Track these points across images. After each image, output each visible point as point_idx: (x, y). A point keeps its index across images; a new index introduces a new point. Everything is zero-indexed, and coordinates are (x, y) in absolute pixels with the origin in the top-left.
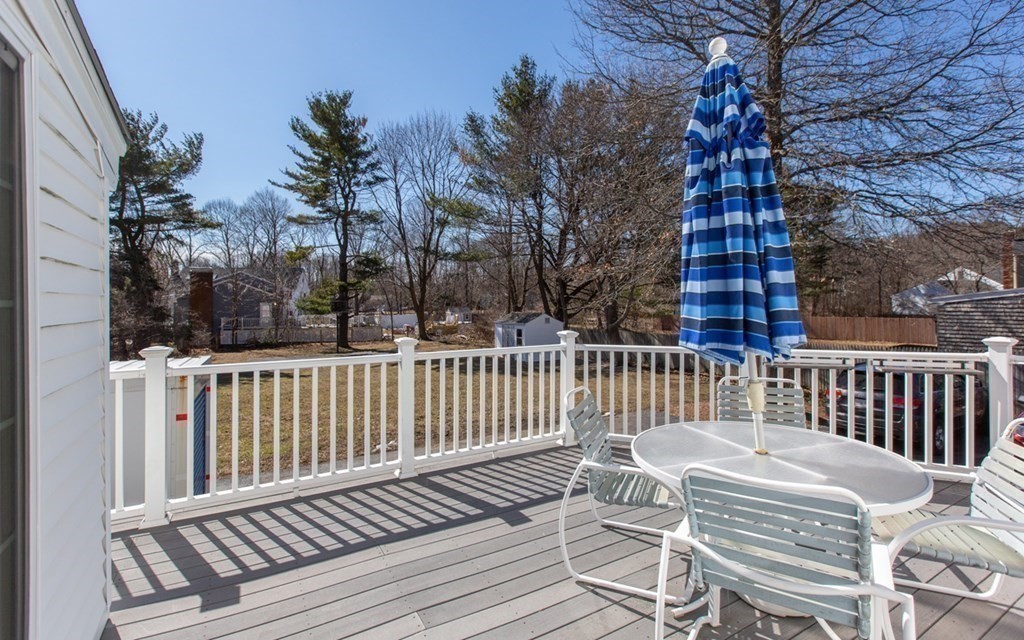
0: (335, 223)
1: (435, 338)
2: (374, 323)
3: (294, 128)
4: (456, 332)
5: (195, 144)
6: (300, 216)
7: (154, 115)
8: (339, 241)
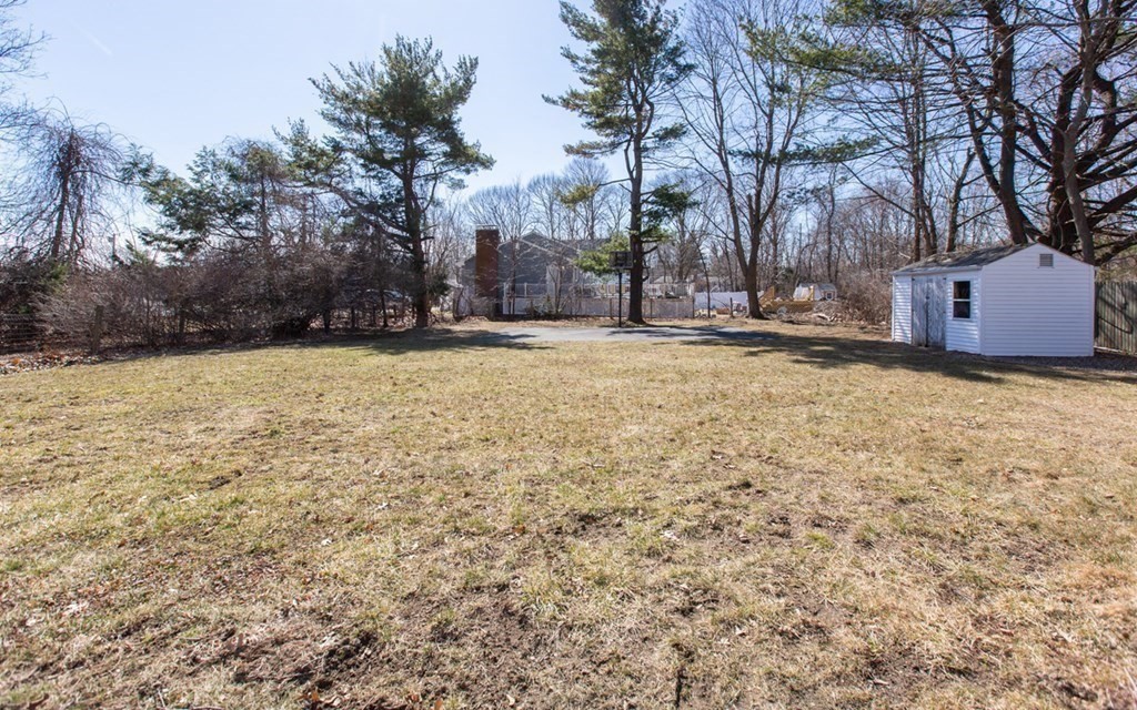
0: (626, 151)
1: (775, 316)
2: (686, 294)
3: (565, 20)
4: (811, 309)
5: (469, 68)
6: (583, 146)
7: (429, 41)
8: (631, 173)
